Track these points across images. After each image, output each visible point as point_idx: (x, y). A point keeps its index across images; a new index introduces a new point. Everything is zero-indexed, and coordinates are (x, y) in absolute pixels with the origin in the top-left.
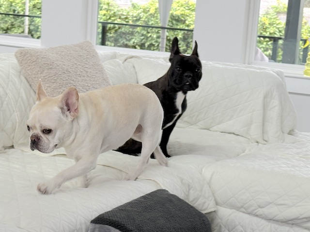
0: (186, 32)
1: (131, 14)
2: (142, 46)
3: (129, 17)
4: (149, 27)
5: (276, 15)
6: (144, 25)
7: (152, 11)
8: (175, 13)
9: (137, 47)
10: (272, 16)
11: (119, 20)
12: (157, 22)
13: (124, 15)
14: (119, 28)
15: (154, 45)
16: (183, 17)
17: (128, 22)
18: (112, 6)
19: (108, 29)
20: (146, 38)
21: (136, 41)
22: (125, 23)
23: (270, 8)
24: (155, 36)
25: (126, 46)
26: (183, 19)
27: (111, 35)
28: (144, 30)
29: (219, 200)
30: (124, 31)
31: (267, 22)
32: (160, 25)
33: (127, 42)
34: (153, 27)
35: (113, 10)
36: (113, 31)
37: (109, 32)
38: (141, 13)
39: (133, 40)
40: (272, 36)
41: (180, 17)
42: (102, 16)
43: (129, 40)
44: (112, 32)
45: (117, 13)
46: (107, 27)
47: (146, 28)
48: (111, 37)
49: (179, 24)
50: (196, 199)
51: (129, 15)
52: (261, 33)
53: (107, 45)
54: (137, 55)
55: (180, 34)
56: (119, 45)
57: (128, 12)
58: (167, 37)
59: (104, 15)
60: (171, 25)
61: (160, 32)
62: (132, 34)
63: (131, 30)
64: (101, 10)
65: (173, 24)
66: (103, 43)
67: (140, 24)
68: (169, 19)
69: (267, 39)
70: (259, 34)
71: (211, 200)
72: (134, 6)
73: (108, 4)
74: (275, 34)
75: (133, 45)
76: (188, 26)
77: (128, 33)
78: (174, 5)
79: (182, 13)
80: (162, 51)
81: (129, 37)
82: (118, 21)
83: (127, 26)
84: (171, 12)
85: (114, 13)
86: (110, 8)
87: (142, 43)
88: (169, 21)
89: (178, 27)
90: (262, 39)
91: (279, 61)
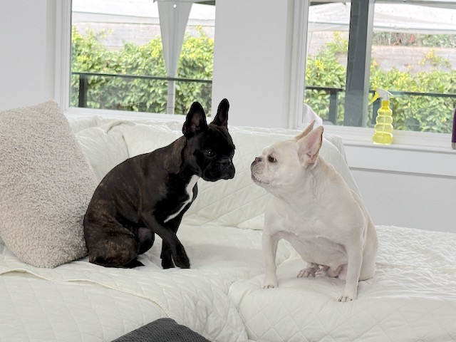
0: (205, 84)
1: (124, 60)
2: (142, 107)
3: (120, 64)
4: (151, 78)
5: (335, 56)
6: (144, 75)
7: (155, 55)
8: (188, 57)
9: (134, 107)
10: (329, 58)
11: (105, 69)
12: (163, 71)
13: (114, 62)
14: (107, 81)
15: (159, 105)
16: (200, 62)
17: (120, 71)
18: (95, 49)
19: (90, 82)
20: (147, 95)
21: (132, 100)
22: (115, 73)
23: (326, 46)
24: (160, 92)
25: (119, 107)
26: (200, 65)
27: (95, 92)
28: (144, 82)
29: (252, 333)
30: (114, 86)
31: (322, 67)
32: (167, 75)
33: (121, 102)
34: (156, 79)
35: (97, 55)
36: (98, 86)
37: (93, 87)
38: (138, 58)
39: (129, 98)
40: (330, 87)
41: (197, 63)
42: (80, 65)
43: (123, 99)
44: (96, 88)
45: (102, 60)
46: (87, 80)
47: (146, 80)
48: (94, 94)
49: (194, 72)
50: (219, 330)
51: (121, 62)
52: (314, 84)
53: (90, 107)
54: (128, 120)
55: (197, 87)
56: (107, 105)
57: (120, 57)
58: (177, 92)
59: (85, 62)
60: (184, 74)
61: (167, 85)
62: (127, 88)
63: (124, 83)
64: (79, 54)
65: (186, 72)
66: (82, 104)
67: (138, 75)
68: (178, 65)
69: (323, 92)
70: (310, 85)
71: (241, 330)
72: (128, 49)
73: (90, 46)
74: (334, 83)
75: (127, 105)
76: (208, 75)
77: (121, 88)
78: (187, 45)
79: (198, 56)
80: (170, 113)
81: (121, 94)
82: (105, 71)
83: (119, 78)
84: (182, 56)
85: (99, 59)
86: (93, 52)
87: (142, 101)
88: (180, 68)
89: (194, 78)
90: (315, 91)
91: (341, 123)
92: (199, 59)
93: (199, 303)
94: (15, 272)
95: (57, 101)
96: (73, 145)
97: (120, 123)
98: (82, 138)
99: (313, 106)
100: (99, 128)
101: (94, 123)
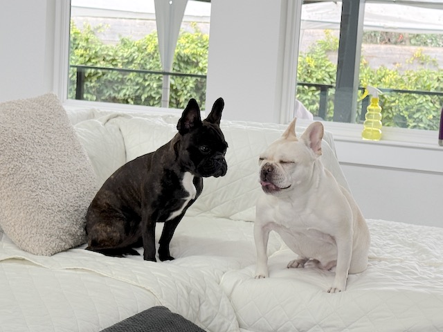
0: (199, 79)
1: (120, 54)
2: (137, 100)
3: (117, 58)
4: (147, 72)
5: (325, 53)
6: (139, 69)
7: (150, 49)
8: (183, 52)
9: (129, 100)
10: (320, 55)
11: (102, 62)
12: (158, 65)
13: (110, 56)
14: (103, 74)
15: (154, 98)
16: (194, 58)
17: (116, 65)
18: (92, 43)
19: (86, 75)
20: (142, 88)
21: (128, 93)
22: (111, 67)
23: (317, 43)
24: (155, 85)
25: (114, 100)
26: (194, 60)
27: (92, 85)
28: (140, 76)
29: (243, 322)
30: (110, 79)
31: (312, 64)
32: (162, 69)
33: (116, 95)
34: (151, 73)
35: (94, 48)
36: (95, 79)
37: (89, 80)
38: (134, 52)
39: (124, 91)
40: (321, 83)
41: (191, 58)
42: (77, 59)
43: (119, 92)
44: (93, 81)
45: (99, 53)
46: (84, 73)
47: (141, 74)
48: (91, 87)
49: (188, 67)
50: (211, 318)
51: (117, 56)
52: (305, 80)
53: (87, 99)
54: (125, 113)
55: (191, 82)
56: (103, 98)
57: (116, 51)
58: (172, 86)
59: (82, 56)
60: (178, 69)
61: (162, 79)
62: (122, 82)
63: (120, 76)
64: (76, 48)
65: (180, 67)
66: (79, 96)
67: (134, 69)
68: (173, 60)
69: (314, 88)
70: (301, 81)
71: (232, 319)
72: (124, 43)
73: (87, 40)
74: (324, 80)
75: (123, 98)
76: (202, 70)
77: (117, 82)
78: (182, 41)
79: (193, 52)
80: (165, 106)
81: (117, 87)
82: (102, 64)
83: (115, 72)
84: (176, 51)
85: (96, 52)
86: (90, 46)
87: (137, 94)
88: (175, 63)
89: (188, 72)
90: (306, 87)
91: (330, 119)
92: (193, 54)
93: (192, 292)
94: (14, 259)
95: (55, 92)
96: (72, 136)
97: (117, 116)
98: (80, 130)
99: (303, 102)
100: (96, 121)
101: (92, 115)
